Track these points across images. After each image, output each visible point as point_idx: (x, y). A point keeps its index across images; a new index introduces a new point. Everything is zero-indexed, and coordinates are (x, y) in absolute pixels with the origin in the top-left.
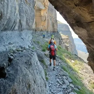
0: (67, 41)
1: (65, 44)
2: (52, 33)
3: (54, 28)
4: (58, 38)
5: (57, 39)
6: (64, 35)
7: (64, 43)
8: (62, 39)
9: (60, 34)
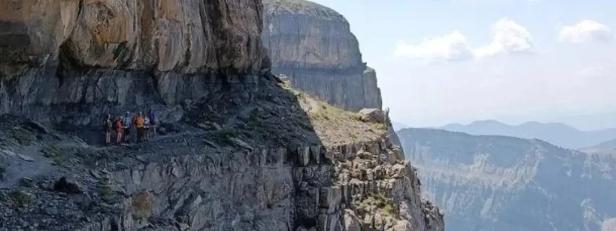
0: (380, 176)
1: (362, 213)
2: (200, 93)
3: (222, 34)
4: (277, 143)
5: (272, 160)
6: (332, 111)
7: (346, 202)
8: (325, 160)
9: (294, 100)
